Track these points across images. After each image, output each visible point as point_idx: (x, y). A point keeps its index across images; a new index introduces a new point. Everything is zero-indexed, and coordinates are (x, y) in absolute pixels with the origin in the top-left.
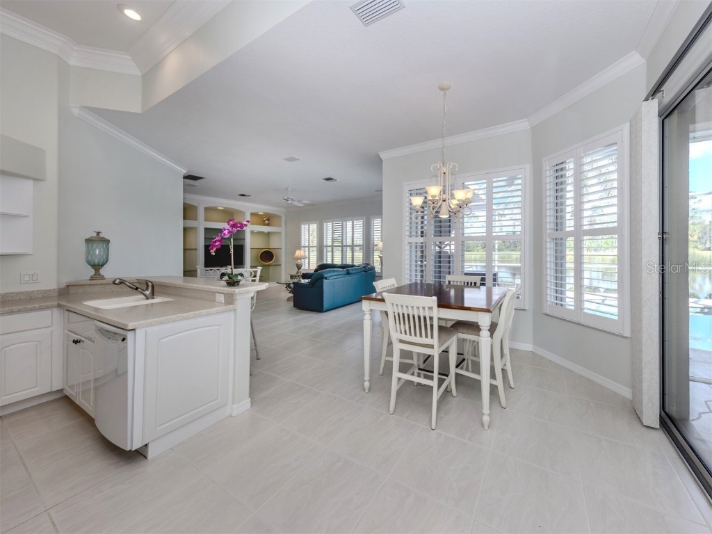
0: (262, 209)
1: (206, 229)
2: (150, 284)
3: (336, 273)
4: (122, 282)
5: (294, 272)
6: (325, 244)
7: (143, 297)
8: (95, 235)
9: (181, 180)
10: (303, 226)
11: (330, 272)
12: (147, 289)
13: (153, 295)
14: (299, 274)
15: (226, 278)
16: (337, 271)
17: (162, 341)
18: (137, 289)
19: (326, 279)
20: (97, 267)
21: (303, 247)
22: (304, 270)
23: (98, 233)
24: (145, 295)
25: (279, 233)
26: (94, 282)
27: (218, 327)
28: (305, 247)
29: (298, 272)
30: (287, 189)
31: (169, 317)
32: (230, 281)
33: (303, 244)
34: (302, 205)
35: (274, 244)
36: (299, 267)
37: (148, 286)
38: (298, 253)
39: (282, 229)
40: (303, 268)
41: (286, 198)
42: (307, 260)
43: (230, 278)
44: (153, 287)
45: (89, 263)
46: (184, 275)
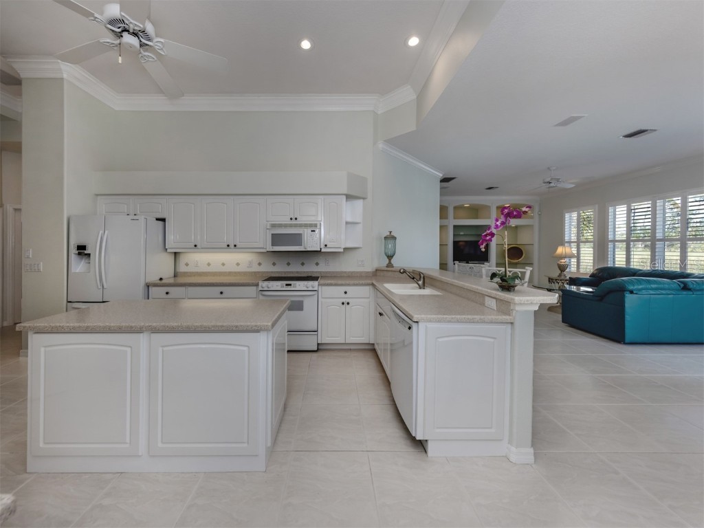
0: (508, 200)
1: (455, 227)
2: (422, 276)
3: (653, 286)
4: (405, 272)
5: (555, 273)
6: (611, 237)
7: (417, 286)
8: (388, 234)
9: (438, 185)
10: (567, 216)
11: (639, 282)
12: (420, 280)
13: (424, 286)
14: (563, 277)
15: (497, 279)
16: (655, 282)
17: (440, 340)
18: (413, 278)
19: (631, 292)
20: (390, 257)
21: (567, 242)
22: (570, 272)
23: (391, 232)
24: (418, 284)
25: (530, 227)
26: (389, 269)
27: (492, 340)
28: (570, 242)
29: (560, 275)
30: (549, 168)
31: (445, 316)
32: (504, 284)
33: (567, 239)
34: (573, 186)
35: (523, 239)
36: (562, 268)
37: (421, 277)
38: (560, 250)
39: (535, 222)
40: (568, 270)
41: (548, 180)
42: (574, 260)
43: (502, 280)
44: (424, 278)
45: (386, 254)
46: (440, 268)
